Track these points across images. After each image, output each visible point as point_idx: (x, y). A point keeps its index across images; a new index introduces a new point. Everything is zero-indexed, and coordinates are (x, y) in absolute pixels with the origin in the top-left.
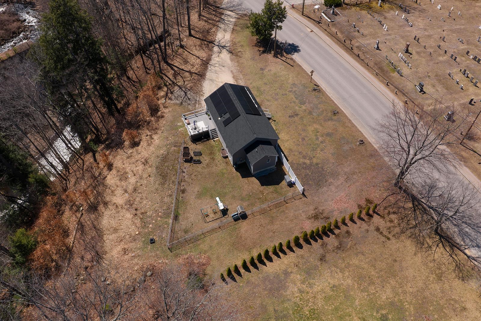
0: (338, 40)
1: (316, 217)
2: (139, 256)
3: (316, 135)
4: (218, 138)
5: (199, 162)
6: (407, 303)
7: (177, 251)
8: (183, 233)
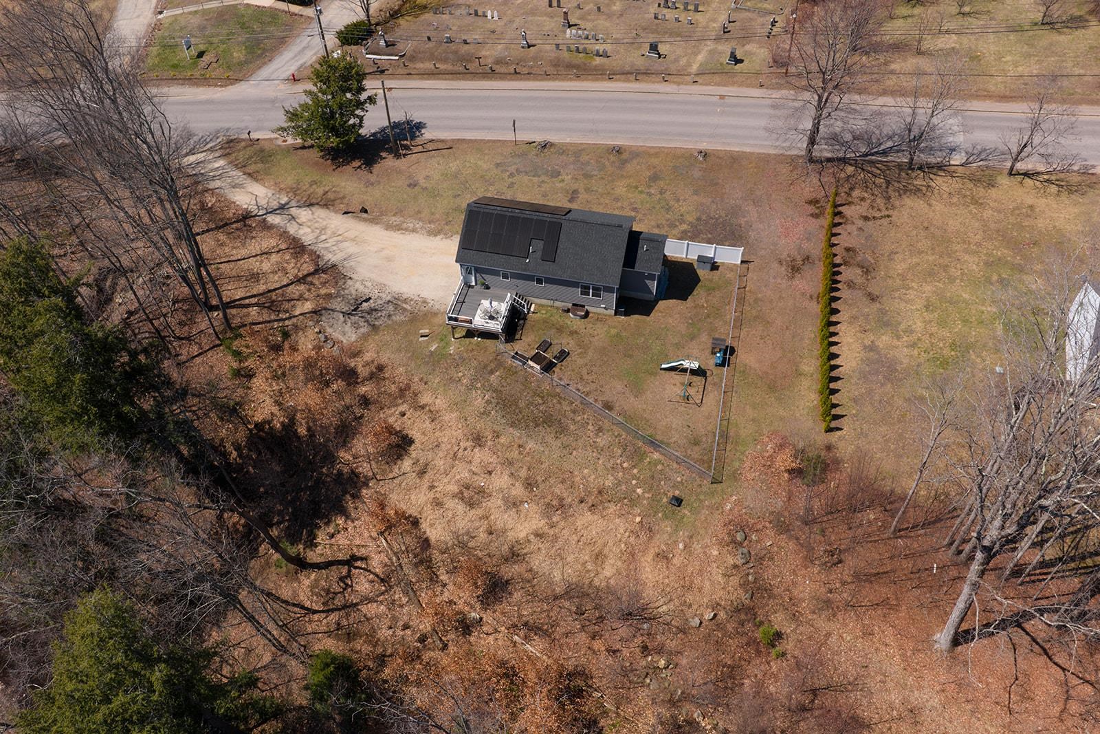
0: (452, 74)
1: (795, 269)
2: (691, 537)
3: (641, 192)
4: (533, 305)
5: (563, 355)
7: (725, 473)
8: (696, 448)
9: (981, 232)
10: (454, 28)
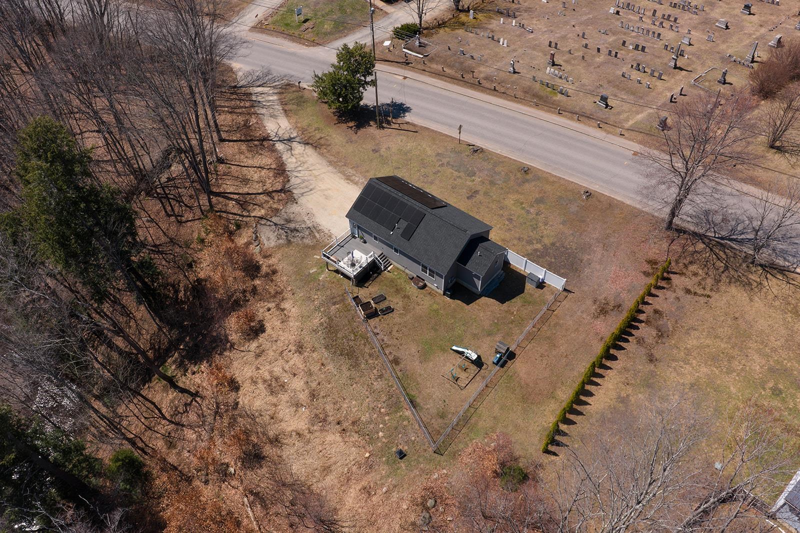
0: (451, 78)
1: (603, 311)
2: (395, 486)
3: (523, 208)
4: (392, 266)
5: (389, 310)
6: (786, 361)
7: (449, 449)
8: (440, 421)
9: (783, 340)
10: (472, 45)
